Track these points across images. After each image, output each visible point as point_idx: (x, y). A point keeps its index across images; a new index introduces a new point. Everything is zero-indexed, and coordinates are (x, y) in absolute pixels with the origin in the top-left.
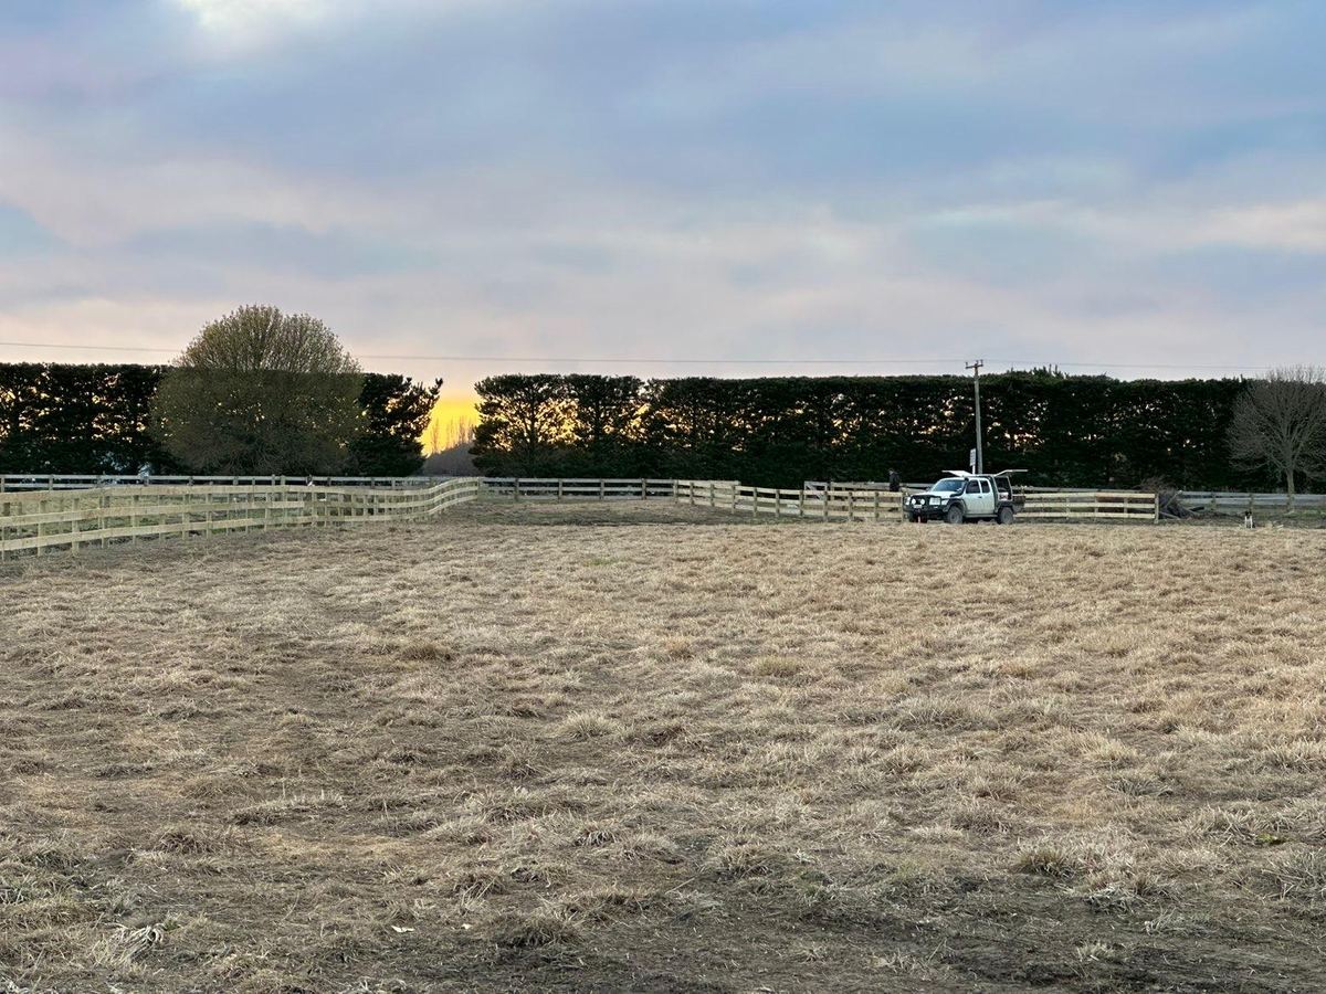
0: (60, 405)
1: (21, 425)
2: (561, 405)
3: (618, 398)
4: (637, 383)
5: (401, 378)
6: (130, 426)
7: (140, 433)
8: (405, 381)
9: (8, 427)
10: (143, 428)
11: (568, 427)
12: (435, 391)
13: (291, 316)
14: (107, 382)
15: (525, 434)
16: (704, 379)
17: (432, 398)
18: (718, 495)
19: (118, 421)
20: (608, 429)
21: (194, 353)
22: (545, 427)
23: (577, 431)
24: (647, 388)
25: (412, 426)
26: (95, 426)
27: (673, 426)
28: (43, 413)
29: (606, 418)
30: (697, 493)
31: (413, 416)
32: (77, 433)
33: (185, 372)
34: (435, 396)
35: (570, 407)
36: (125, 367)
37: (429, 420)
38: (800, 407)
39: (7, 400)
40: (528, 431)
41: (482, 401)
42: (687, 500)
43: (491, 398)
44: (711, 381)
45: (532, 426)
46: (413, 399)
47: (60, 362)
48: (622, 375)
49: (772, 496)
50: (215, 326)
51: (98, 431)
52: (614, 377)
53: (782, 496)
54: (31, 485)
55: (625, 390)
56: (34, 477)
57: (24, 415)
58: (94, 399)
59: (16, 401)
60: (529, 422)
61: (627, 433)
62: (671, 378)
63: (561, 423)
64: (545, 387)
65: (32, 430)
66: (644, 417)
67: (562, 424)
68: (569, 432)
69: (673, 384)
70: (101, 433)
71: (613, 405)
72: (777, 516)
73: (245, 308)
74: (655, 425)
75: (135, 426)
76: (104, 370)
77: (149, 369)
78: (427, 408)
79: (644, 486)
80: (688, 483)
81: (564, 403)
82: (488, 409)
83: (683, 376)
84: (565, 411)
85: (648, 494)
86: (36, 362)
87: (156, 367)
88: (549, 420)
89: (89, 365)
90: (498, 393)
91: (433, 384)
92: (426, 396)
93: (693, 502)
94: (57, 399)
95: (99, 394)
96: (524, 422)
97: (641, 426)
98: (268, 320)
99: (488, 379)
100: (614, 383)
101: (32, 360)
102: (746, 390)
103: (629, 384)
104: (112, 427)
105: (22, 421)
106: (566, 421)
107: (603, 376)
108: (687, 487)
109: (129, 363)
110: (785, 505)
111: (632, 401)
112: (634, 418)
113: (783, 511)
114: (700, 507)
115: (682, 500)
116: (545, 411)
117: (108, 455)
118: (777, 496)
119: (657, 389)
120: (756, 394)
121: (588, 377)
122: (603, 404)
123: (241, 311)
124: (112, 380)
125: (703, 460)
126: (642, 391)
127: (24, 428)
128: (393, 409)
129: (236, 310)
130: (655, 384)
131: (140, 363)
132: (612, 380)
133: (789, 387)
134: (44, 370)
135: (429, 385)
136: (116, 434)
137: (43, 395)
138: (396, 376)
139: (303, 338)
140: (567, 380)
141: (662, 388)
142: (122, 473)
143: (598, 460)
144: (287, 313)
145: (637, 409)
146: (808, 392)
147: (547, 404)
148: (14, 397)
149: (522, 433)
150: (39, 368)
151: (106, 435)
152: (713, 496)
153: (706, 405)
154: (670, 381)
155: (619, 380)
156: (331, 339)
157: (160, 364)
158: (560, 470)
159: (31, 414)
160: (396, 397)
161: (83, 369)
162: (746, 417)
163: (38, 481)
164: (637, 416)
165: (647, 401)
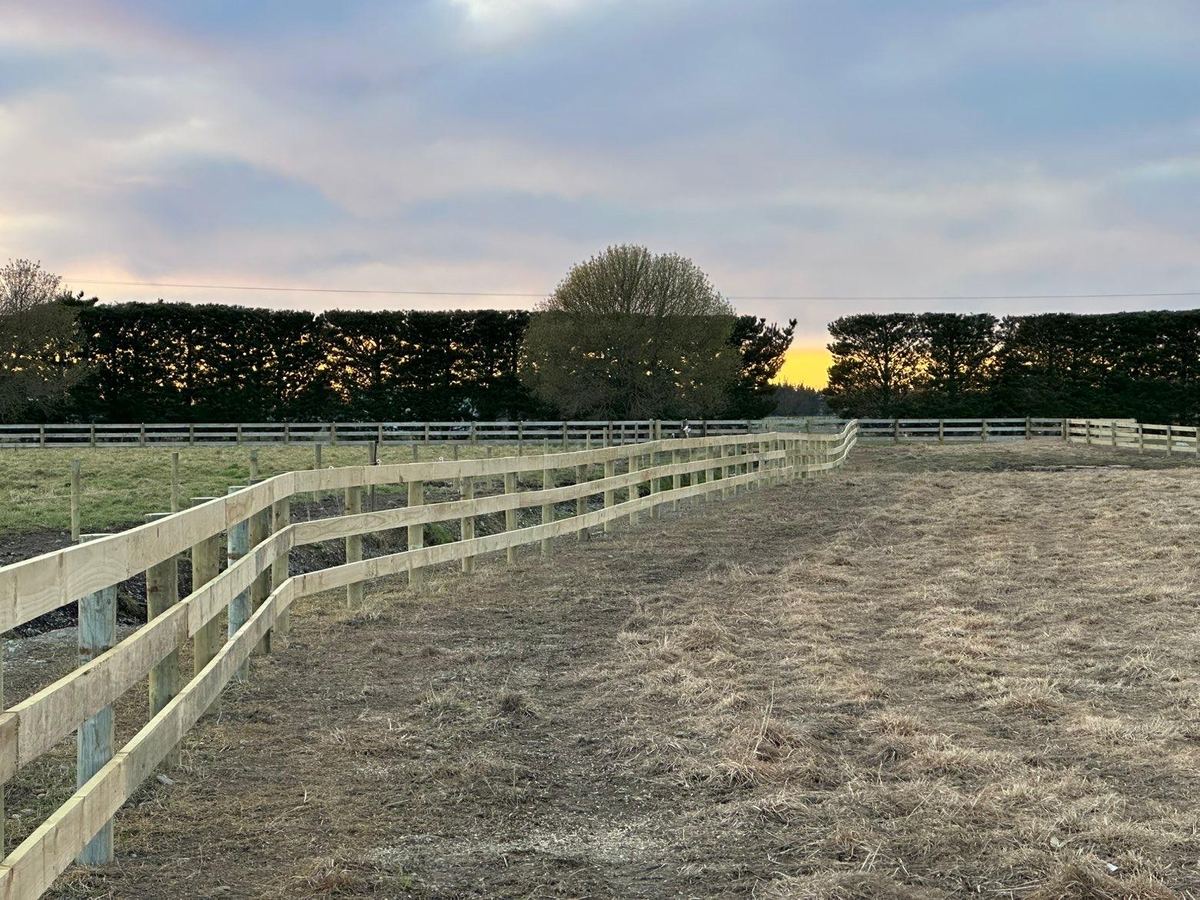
0: (419, 351)
1: (383, 372)
2: (915, 344)
3: (973, 337)
4: (991, 321)
5: (754, 319)
6: (486, 371)
7: (496, 378)
8: (758, 321)
9: (371, 374)
10: (500, 374)
11: (922, 367)
12: (789, 332)
13: (660, 256)
14: (464, 328)
15: (880, 374)
16: (1062, 315)
17: (785, 339)
18: (1119, 434)
19: (475, 367)
20: (964, 369)
21: (562, 296)
22: (899, 367)
23: (931, 370)
24: (1001, 325)
25: (766, 367)
26: (453, 372)
27: (1029, 363)
28: (403, 360)
29: (961, 358)
30: (1094, 431)
31: (767, 357)
32: (436, 380)
33: (552, 316)
34: (789, 337)
35: (925, 346)
36: (481, 313)
37: (783, 361)
38: (1161, 341)
39: (370, 348)
40: (882, 372)
41: (833, 341)
42: (1082, 440)
43: (845, 339)
44: (1068, 317)
45: (886, 366)
46: (766, 340)
47: (418, 309)
48: (977, 312)
49: (1164, 432)
50: (585, 268)
51: (455, 377)
52: (968, 314)
53: (1173, 433)
54: (395, 433)
55: (980, 328)
56: (396, 425)
57: (385, 363)
58: (452, 346)
59: (377, 349)
60: (882, 362)
61: (983, 372)
62: (1027, 314)
63: (914, 363)
64: (899, 326)
65: (393, 377)
66: (999, 354)
67: (917, 366)
68: (923, 371)
69: (1029, 321)
70: (459, 379)
71: (968, 343)
72: (1169, 454)
73: (613, 248)
74: (1009, 362)
75: (491, 372)
76: (461, 316)
77: (505, 314)
78: (781, 349)
79: (1028, 425)
80: (1083, 421)
81: (918, 342)
82: (841, 349)
83: (1040, 313)
84: (918, 349)
85: (1035, 433)
86: (396, 310)
87: (512, 312)
88: (903, 359)
89: (447, 311)
90: (851, 333)
91: (787, 325)
92: (780, 337)
93: (1089, 442)
94: (417, 346)
95: (457, 340)
96: (878, 362)
97: (997, 364)
98: (637, 260)
99: (841, 319)
100: (969, 320)
101: (392, 309)
102: (1105, 326)
103: (984, 322)
104: (469, 373)
105: (383, 369)
106: (920, 360)
107: (958, 314)
108: (1083, 426)
109: (485, 308)
110: (1174, 443)
111: (986, 339)
112: (989, 356)
113: (1174, 448)
114: (1098, 447)
115: (1075, 439)
116: (900, 350)
117: (467, 400)
118: (1169, 433)
119: (1012, 326)
120: (1114, 329)
121: (943, 315)
122: (959, 343)
123: (610, 252)
124: (468, 326)
125: (1060, 398)
126: (997, 328)
127: (385, 375)
128: (747, 351)
129: (604, 250)
130: (1010, 321)
131: (495, 309)
132: (967, 319)
133: (1150, 321)
134: (403, 317)
135: (782, 326)
136: (473, 381)
137: (403, 343)
138: (749, 317)
139: (672, 278)
140: (921, 319)
141: (1017, 325)
142: (480, 419)
143: (953, 399)
144: (656, 252)
145: (992, 348)
146: (1171, 326)
147: (900, 343)
148: (375, 345)
149: (877, 373)
150: (399, 316)
151: (464, 382)
152: (1115, 435)
153: (1062, 342)
154: (1025, 318)
155: (974, 318)
156: (700, 278)
157: (515, 309)
158: (915, 411)
159: (392, 362)
160: (749, 338)
161: (440, 316)
162: (1105, 353)
163: (400, 428)
164: (992, 354)
165: (1002, 338)
